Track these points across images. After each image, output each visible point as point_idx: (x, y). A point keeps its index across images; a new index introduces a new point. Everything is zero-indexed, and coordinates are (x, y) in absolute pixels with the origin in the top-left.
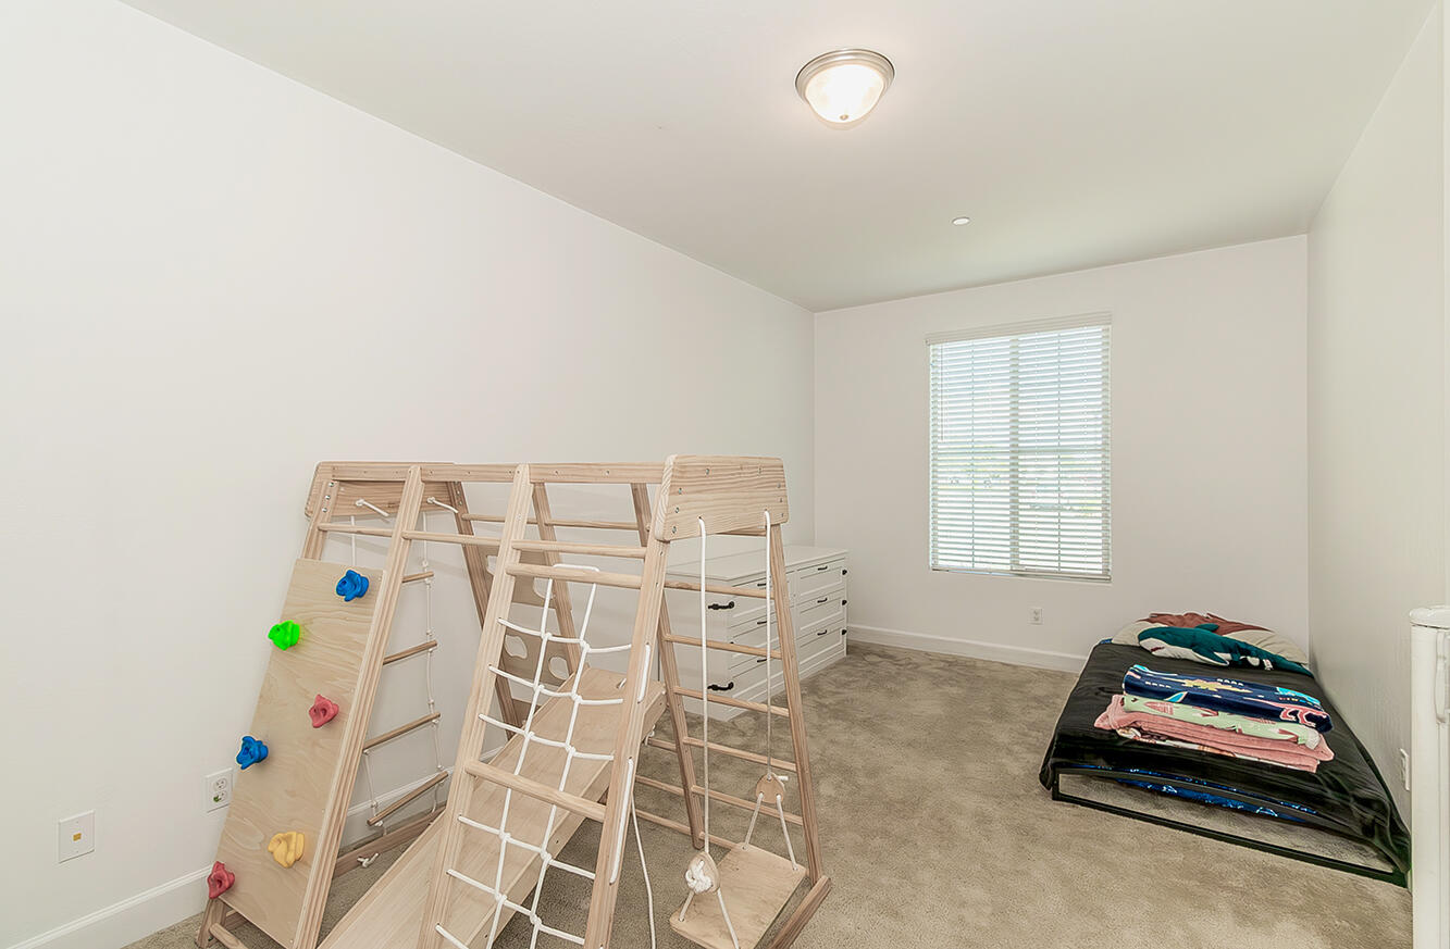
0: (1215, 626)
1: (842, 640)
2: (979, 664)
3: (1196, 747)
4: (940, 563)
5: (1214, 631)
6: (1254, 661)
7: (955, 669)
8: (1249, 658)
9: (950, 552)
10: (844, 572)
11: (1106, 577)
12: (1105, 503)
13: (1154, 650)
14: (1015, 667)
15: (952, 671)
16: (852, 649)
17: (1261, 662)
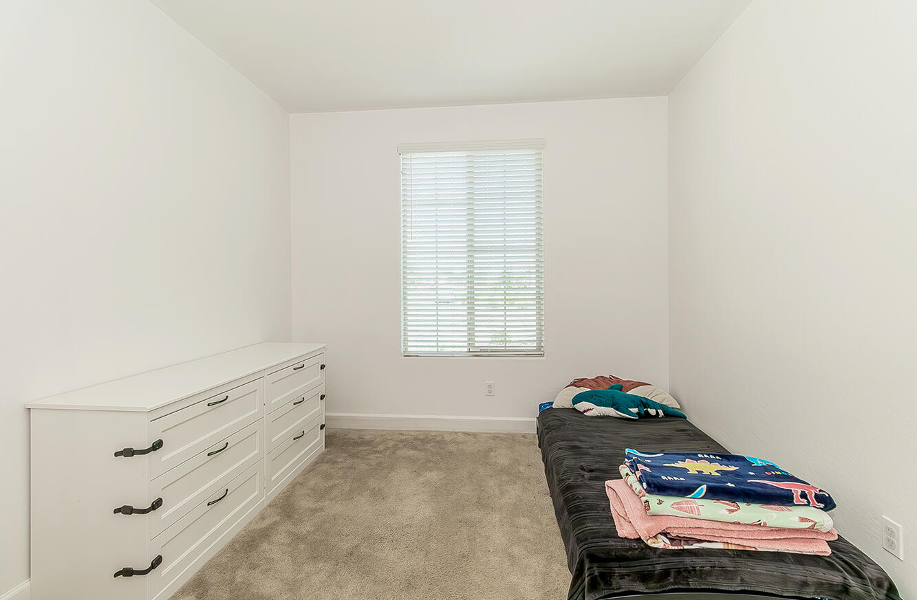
0: (620, 386)
1: (321, 435)
2: (447, 438)
3: (721, 546)
4: (410, 349)
5: (621, 390)
6: (652, 412)
7: (428, 446)
8: (649, 409)
9: (419, 339)
10: (323, 366)
11: (539, 352)
12: (538, 293)
13: (585, 411)
14: (475, 435)
15: (425, 450)
16: (330, 440)
17: (657, 412)
